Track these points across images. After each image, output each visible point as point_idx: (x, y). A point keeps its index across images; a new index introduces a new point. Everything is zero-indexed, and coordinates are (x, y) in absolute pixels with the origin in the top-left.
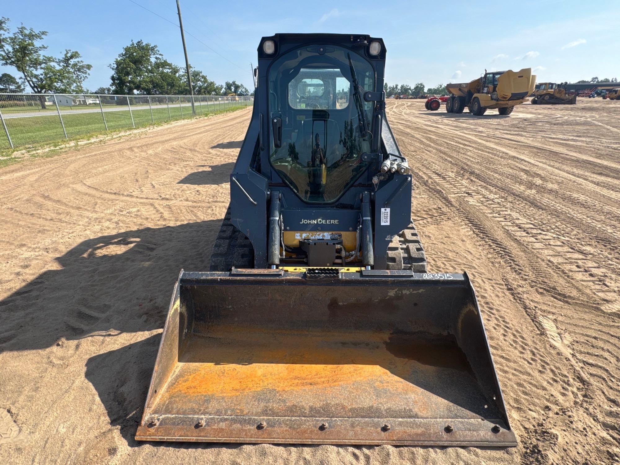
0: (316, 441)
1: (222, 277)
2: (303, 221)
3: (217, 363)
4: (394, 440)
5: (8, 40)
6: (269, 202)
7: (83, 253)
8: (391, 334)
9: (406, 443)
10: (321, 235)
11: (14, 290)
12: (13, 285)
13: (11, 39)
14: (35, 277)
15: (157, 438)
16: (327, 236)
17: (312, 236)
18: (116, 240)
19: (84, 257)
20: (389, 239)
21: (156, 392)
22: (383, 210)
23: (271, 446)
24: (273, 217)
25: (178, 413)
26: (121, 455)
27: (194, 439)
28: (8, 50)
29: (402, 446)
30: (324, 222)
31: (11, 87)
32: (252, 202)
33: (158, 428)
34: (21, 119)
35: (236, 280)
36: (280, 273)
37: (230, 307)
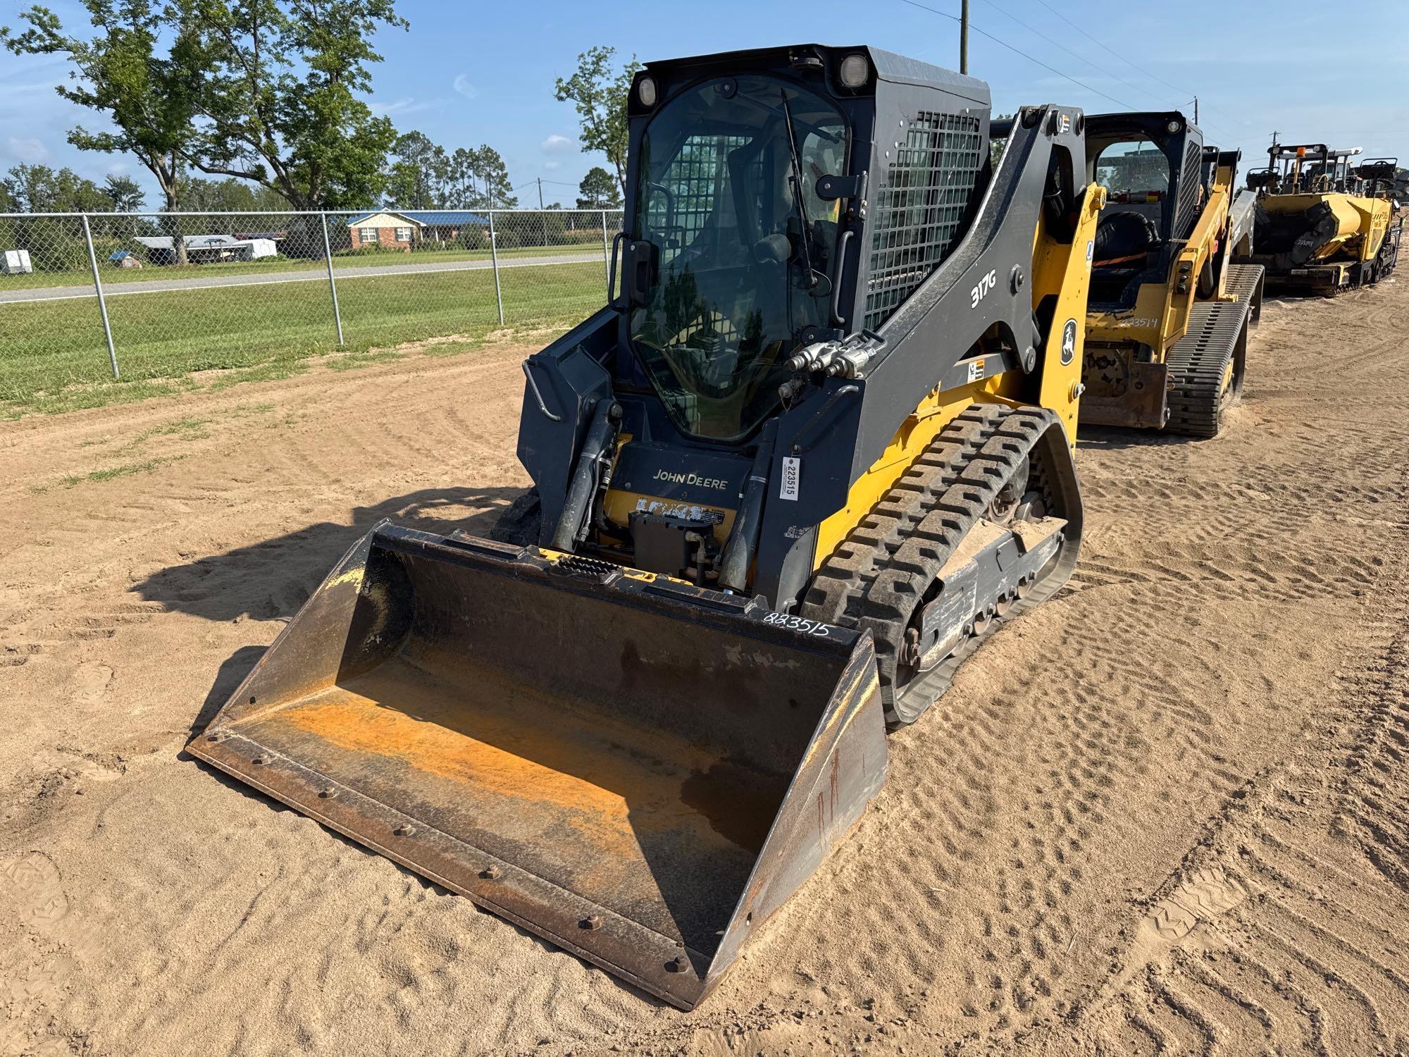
0: (375, 845)
1: (429, 543)
2: (661, 475)
3: (382, 705)
4: (483, 897)
5: (605, 94)
6: (589, 419)
7: (400, 509)
8: (722, 759)
9: (497, 910)
10: (685, 510)
11: (262, 540)
12: (264, 532)
13: (610, 91)
14: (302, 527)
15: (205, 757)
16: (696, 512)
17: (667, 509)
18: (472, 498)
19: (398, 516)
20: (792, 536)
21: (253, 701)
22: (786, 460)
23: (317, 826)
24: (587, 451)
25: (255, 739)
26: (156, 759)
27: (239, 775)
28: (599, 116)
29: (489, 913)
30: (698, 481)
31: (601, 198)
32: (544, 413)
33: (218, 745)
34: (566, 267)
35: (447, 553)
36: (517, 553)
37: (467, 618)
